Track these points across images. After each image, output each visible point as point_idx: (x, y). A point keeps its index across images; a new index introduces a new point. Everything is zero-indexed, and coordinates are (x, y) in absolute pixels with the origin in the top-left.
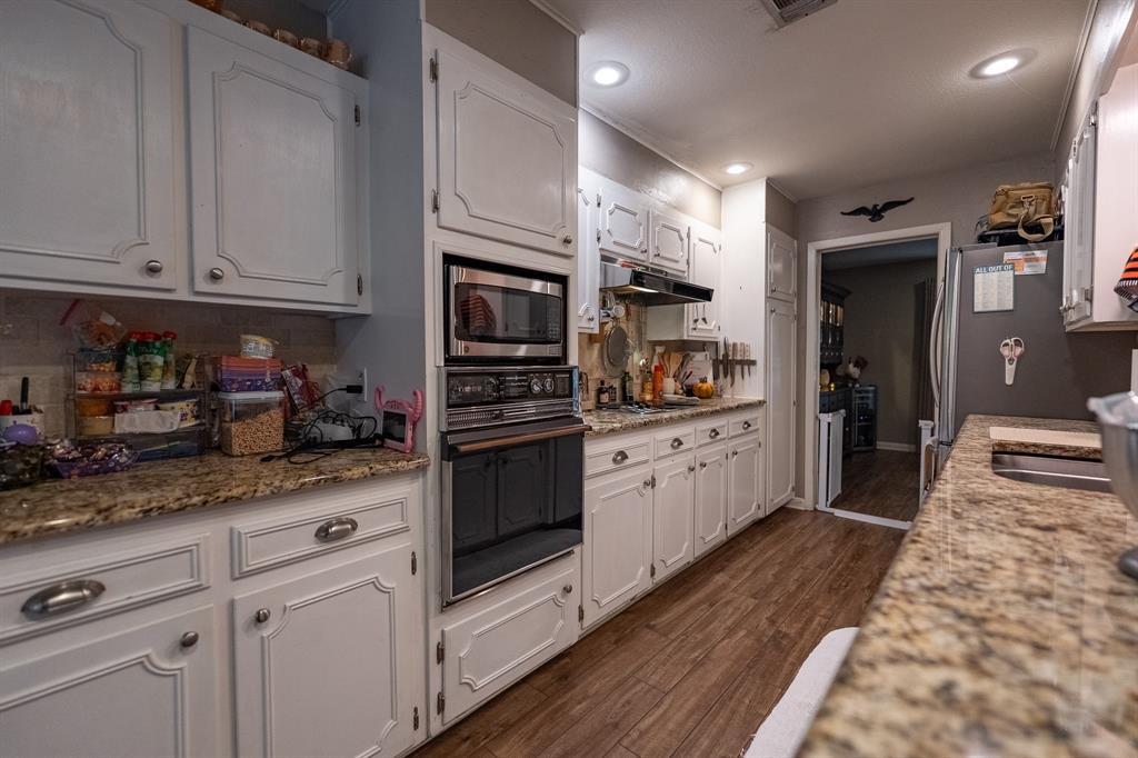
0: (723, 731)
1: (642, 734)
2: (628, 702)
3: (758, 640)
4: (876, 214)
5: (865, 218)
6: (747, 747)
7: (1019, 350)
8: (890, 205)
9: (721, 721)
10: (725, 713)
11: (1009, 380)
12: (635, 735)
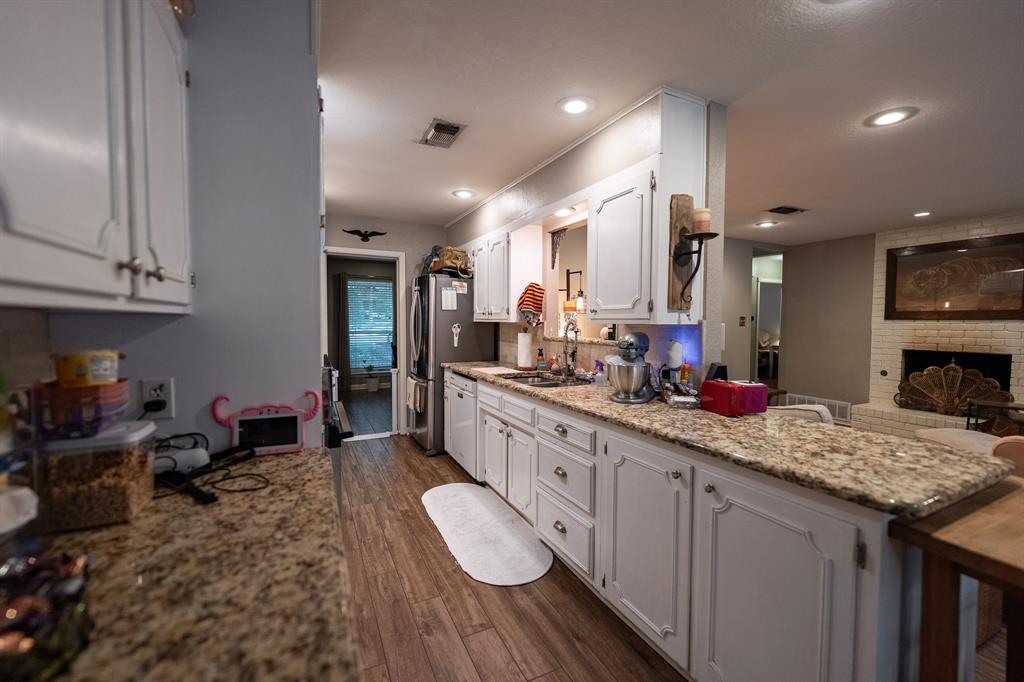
0: (440, 563)
1: (413, 592)
2: (385, 588)
3: (398, 520)
4: (365, 237)
5: (359, 238)
6: (455, 559)
7: (459, 330)
8: (374, 234)
9: (433, 561)
10: (430, 557)
11: (456, 345)
12: (411, 596)
